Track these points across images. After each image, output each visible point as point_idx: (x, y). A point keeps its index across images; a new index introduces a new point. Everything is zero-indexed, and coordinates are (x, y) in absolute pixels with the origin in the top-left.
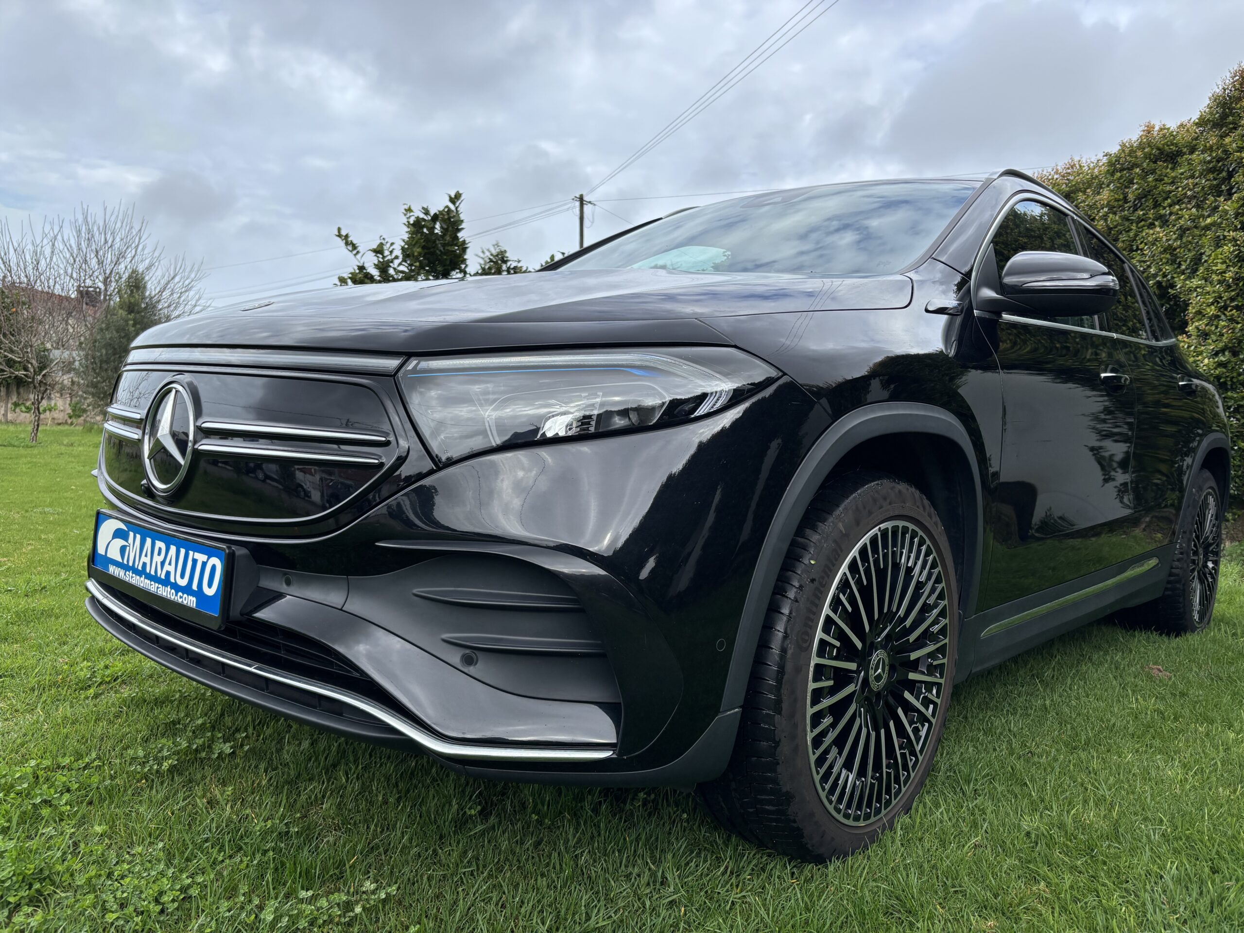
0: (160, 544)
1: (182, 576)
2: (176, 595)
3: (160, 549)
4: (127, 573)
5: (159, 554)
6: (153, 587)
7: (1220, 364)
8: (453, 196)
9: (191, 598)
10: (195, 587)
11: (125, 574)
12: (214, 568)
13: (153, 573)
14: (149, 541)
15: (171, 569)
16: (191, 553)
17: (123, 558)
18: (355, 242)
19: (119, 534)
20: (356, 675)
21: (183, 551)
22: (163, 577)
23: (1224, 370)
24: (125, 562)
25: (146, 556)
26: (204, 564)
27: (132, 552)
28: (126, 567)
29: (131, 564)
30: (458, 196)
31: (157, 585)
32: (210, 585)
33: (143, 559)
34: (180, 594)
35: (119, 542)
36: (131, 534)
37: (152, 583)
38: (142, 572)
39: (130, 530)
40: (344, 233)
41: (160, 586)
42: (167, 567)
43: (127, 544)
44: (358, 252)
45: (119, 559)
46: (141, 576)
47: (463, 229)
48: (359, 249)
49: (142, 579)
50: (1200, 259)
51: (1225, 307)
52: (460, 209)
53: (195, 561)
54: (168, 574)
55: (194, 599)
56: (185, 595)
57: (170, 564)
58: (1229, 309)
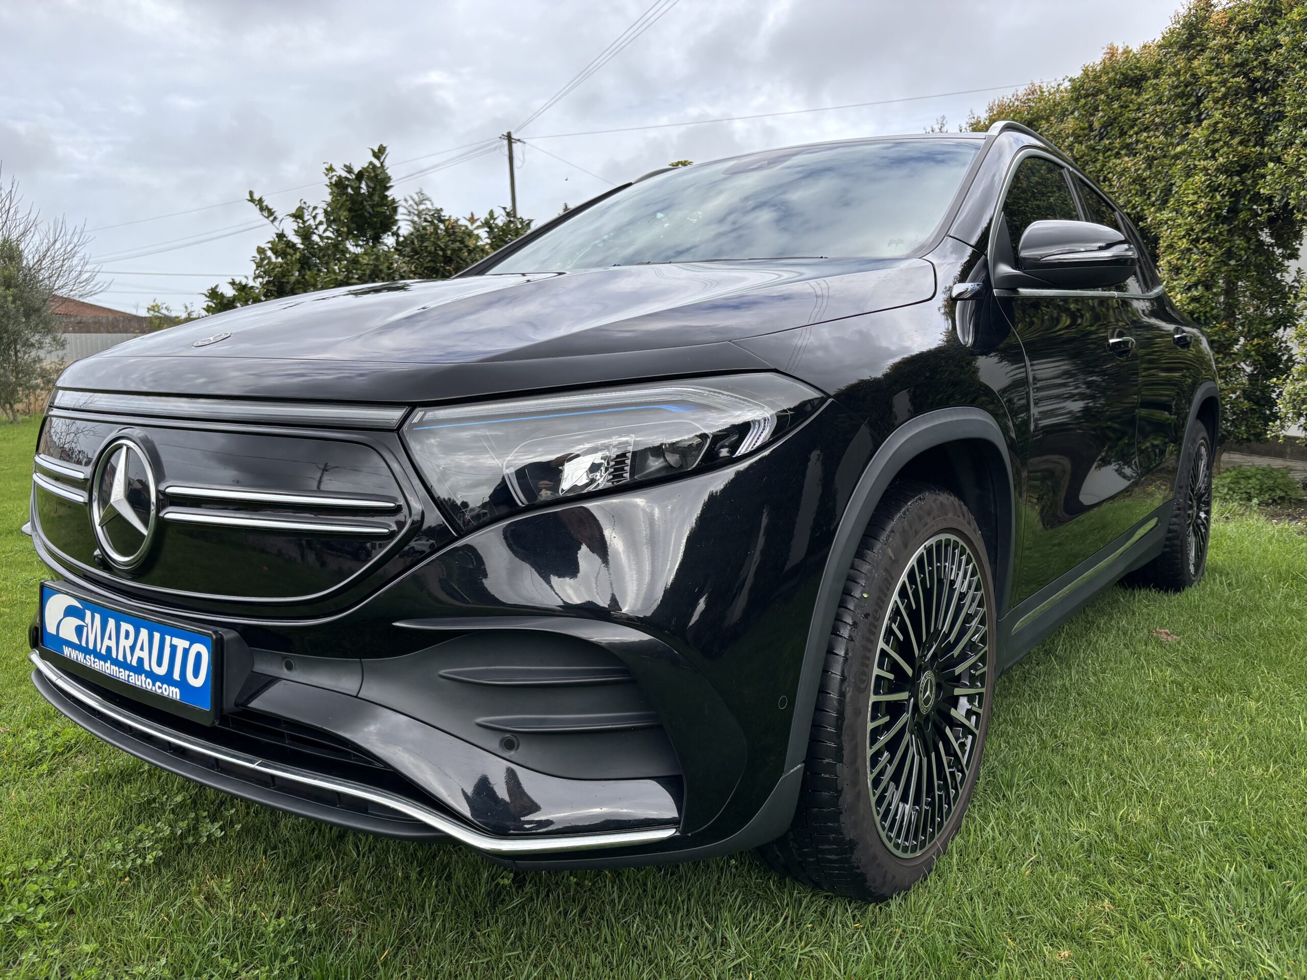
0: (125, 626)
1: (159, 663)
2: (154, 685)
3: (127, 633)
4: (88, 656)
5: (127, 637)
6: (123, 675)
7: (1194, 299)
8: (376, 150)
9: (172, 688)
10: (176, 676)
11: (85, 658)
12: (198, 656)
13: (121, 658)
14: (112, 623)
15: (145, 655)
16: (168, 638)
17: (80, 640)
18: (270, 207)
19: (70, 611)
20: (380, 766)
21: (157, 636)
22: (134, 663)
23: (1198, 305)
24: (84, 644)
25: (110, 638)
26: (186, 652)
27: (92, 634)
28: (86, 651)
29: (91, 647)
30: (382, 150)
31: (127, 672)
32: (196, 674)
33: (107, 642)
34: (158, 684)
35: (73, 622)
36: (88, 614)
37: (121, 670)
38: (107, 657)
39: (86, 607)
40: (256, 197)
41: (131, 674)
42: (138, 653)
43: (82, 623)
44: (275, 218)
45: (76, 641)
46: (106, 662)
47: (391, 186)
48: (276, 214)
49: (108, 664)
50: (1170, 190)
51: (1197, 240)
52: (386, 164)
53: (174, 648)
54: (140, 660)
55: (177, 690)
56: (165, 686)
57: (142, 649)
58: (1201, 241)
